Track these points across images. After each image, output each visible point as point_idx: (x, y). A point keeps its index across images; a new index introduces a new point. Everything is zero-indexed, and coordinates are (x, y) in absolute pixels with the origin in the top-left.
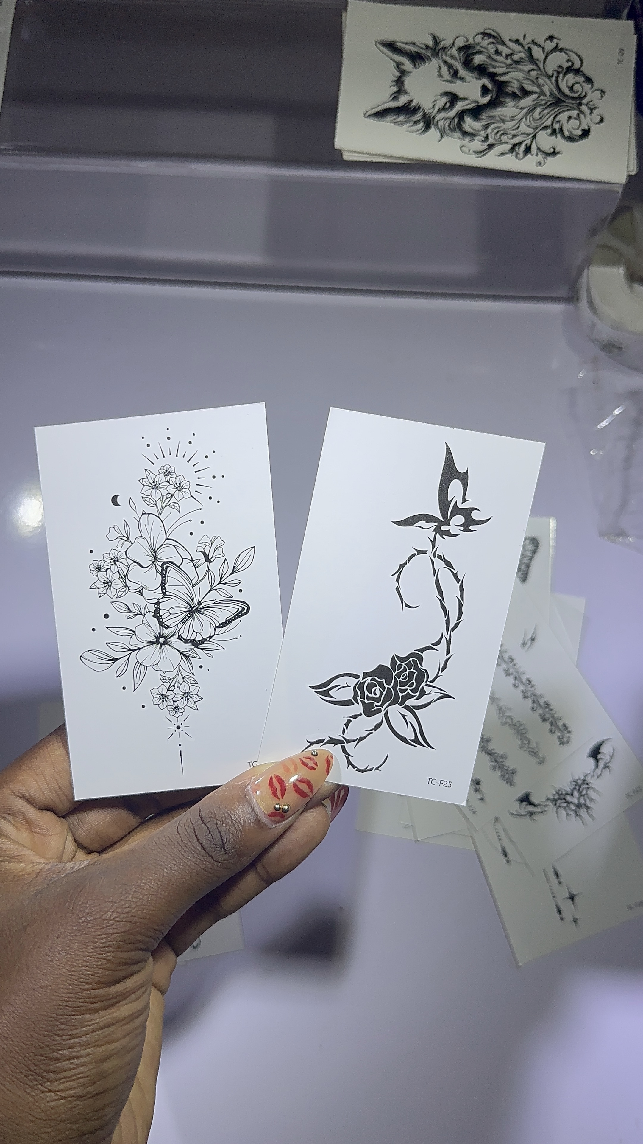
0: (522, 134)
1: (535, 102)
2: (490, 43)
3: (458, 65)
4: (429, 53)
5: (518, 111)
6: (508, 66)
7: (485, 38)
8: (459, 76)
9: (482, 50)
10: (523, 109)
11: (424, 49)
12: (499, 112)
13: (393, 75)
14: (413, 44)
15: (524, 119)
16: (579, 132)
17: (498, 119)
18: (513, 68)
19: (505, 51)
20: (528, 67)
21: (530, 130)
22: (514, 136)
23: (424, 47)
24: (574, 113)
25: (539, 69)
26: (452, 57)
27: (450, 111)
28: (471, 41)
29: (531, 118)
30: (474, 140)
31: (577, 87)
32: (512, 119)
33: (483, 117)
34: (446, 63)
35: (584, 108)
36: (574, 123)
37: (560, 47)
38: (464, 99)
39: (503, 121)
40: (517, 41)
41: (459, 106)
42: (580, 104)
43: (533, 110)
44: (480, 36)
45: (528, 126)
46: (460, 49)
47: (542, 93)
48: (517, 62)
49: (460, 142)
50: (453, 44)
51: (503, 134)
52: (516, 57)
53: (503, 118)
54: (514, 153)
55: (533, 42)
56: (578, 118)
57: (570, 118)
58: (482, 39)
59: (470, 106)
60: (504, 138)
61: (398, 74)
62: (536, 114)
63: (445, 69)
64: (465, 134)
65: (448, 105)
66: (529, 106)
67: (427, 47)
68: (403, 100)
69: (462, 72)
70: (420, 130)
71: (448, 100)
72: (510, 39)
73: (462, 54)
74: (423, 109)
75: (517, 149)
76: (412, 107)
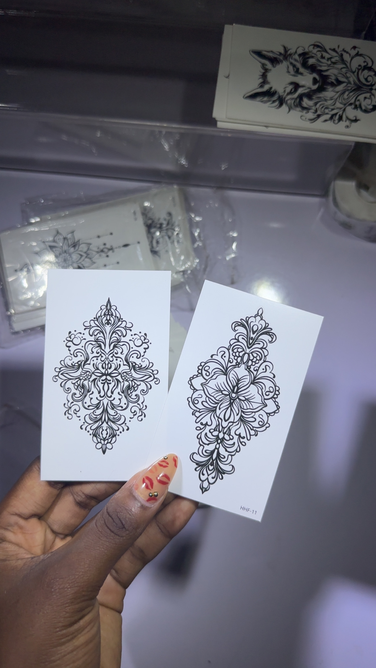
0: (337, 108)
3: (298, 65)
4: (281, 58)
5: (335, 93)
6: (329, 66)
7: (315, 48)
8: (299, 71)
9: (313, 55)
11: (278, 55)
13: (260, 72)
15: (338, 99)
17: (323, 99)
18: (331, 67)
19: (327, 56)
21: (341, 106)
22: (333, 110)
23: (278, 53)
25: (347, 67)
27: (295, 94)
28: (307, 50)
29: (343, 99)
30: (308, 112)
32: (331, 99)
37: (360, 53)
40: (334, 50)
43: (343, 93)
44: (312, 47)
45: (341, 103)
46: (300, 55)
48: (334, 63)
49: (300, 114)
50: (296, 52)
51: (327, 108)
53: (325, 98)
54: (332, 120)
58: (313, 48)
60: (327, 111)
61: (263, 71)
62: (345, 96)
64: (304, 108)
65: (293, 91)
66: (342, 90)
67: (281, 54)
69: (302, 70)
70: (277, 106)
71: (293, 87)
72: (330, 49)
73: (301, 58)
74: (278, 93)
75: (334, 118)
76: (271, 92)
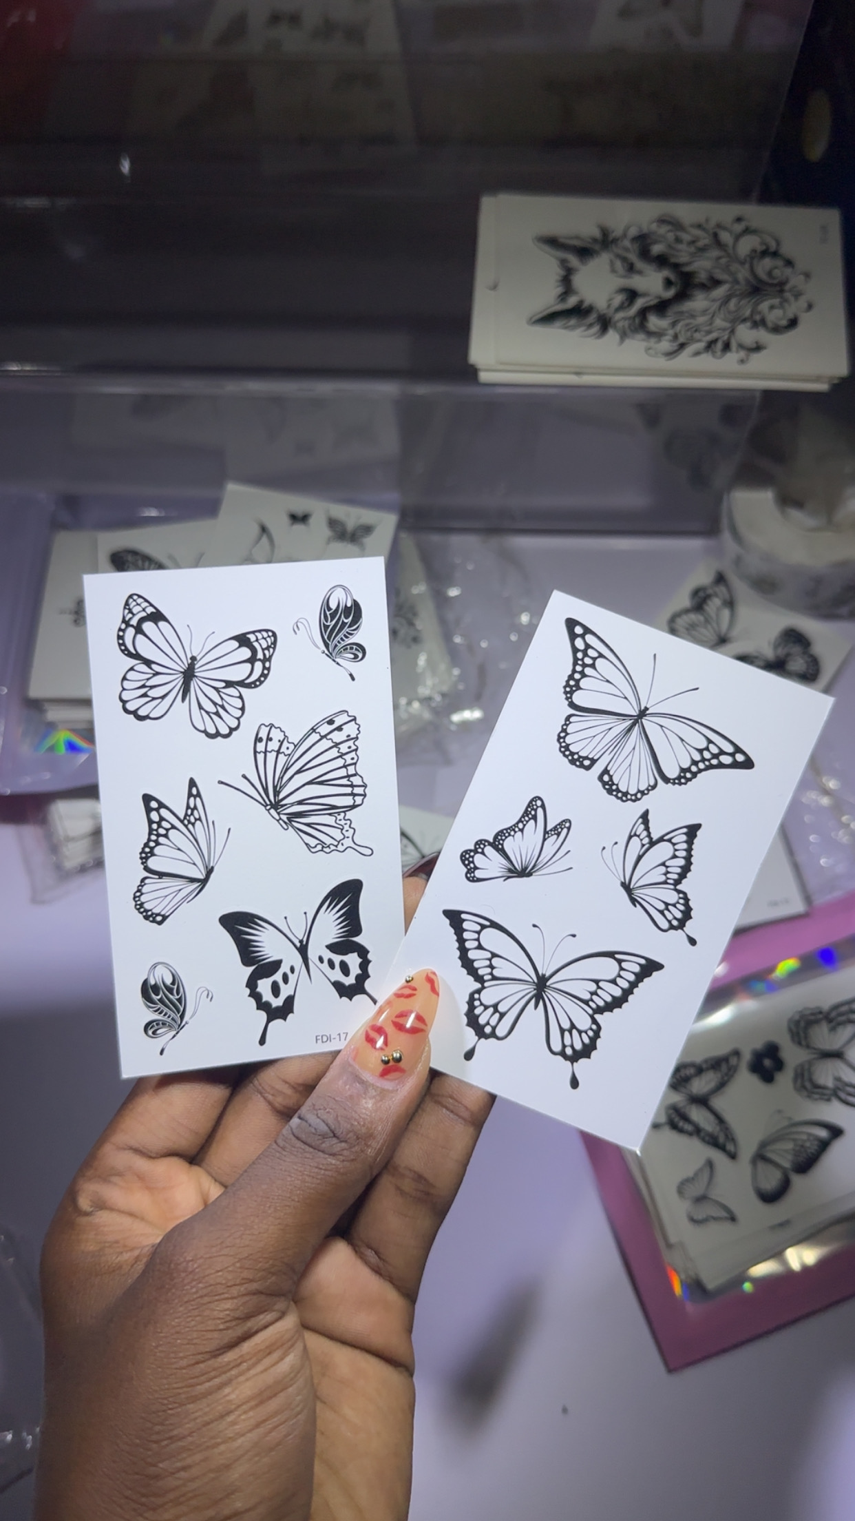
0: (719, 329)
1: (729, 293)
2: (669, 231)
3: (633, 257)
4: (597, 247)
5: (710, 303)
6: (693, 254)
7: (663, 225)
8: (635, 268)
9: (660, 238)
10: (714, 300)
11: (590, 242)
12: (688, 305)
13: (557, 274)
14: (577, 237)
15: (718, 312)
16: (784, 323)
17: (687, 314)
18: (697, 256)
19: (686, 237)
20: (715, 253)
21: (727, 325)
22: (709, 332)
23: (590, 240)
24: (776, 301)
25: (729, 255)
26: (627, 250)
27: (630, 309)
28: (645, 230)
29: (727, 311)
30: (660, 341)
31: (777, 273)
32: (704, 312)
33: (669, 314)
34: (618, 256)
35: (787, 295)
36: (778, 313)
37: (750, 229)
38: (644, 295)
39: (693, 316)
40: (699, 226)
41: (640, 303)
42: (782, 291)
43: (727, 301)
44: (654, 226)
45: (724, 320)
46: (633, 240)
47: (736, 282)
48: (702, 250)
49: (644, 344)
50: (625, 235)
51: (696, 331)
52: (700, 244)
53: (692, 312)
54: (710, 352)
55: (719, 226)
56: (781, 306)
57: (772, 307)
58: (659, 226)
59: (652, 303)
60: (697, 335)
61: (562, 273)
62: (732, 304)
63: (618, 264)
64: (650, 334)
65: (626, 305)
66: (722, 298)
67: (595, 240)
68: (572, 301)
69: (639, 264)
70: (595, 334)
71: (625, 298)
72: (692, 226)
73: (636, 246)
74: (598, 310)
75: (713, 346)
76: (584, 309)
